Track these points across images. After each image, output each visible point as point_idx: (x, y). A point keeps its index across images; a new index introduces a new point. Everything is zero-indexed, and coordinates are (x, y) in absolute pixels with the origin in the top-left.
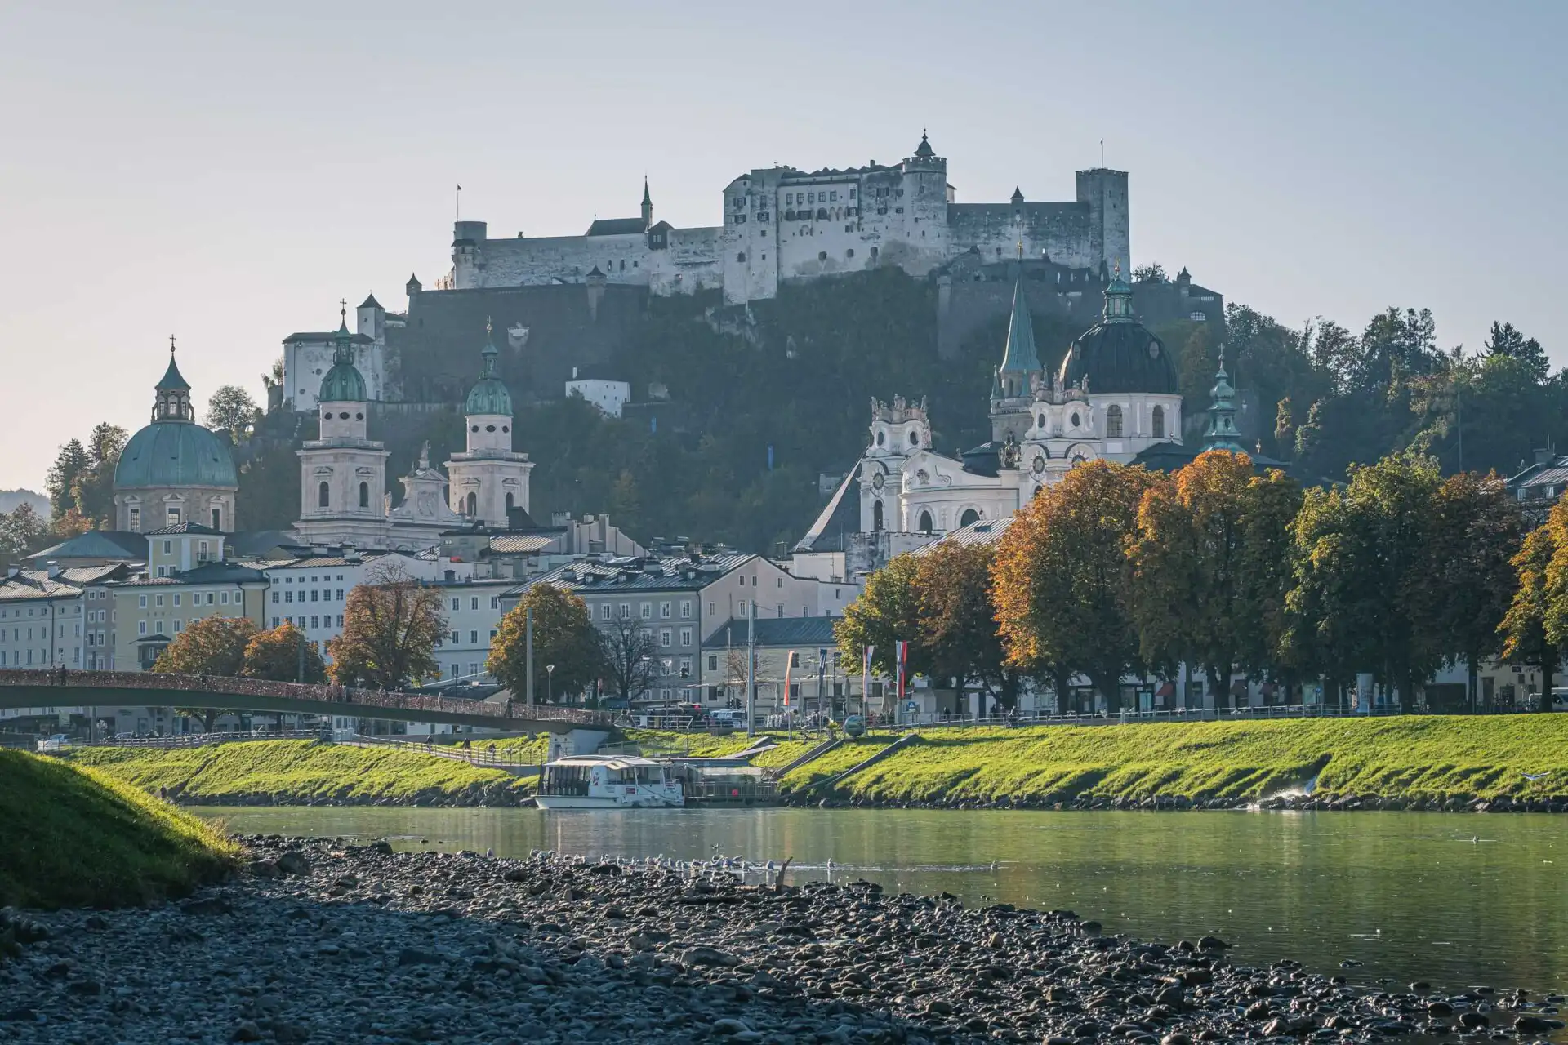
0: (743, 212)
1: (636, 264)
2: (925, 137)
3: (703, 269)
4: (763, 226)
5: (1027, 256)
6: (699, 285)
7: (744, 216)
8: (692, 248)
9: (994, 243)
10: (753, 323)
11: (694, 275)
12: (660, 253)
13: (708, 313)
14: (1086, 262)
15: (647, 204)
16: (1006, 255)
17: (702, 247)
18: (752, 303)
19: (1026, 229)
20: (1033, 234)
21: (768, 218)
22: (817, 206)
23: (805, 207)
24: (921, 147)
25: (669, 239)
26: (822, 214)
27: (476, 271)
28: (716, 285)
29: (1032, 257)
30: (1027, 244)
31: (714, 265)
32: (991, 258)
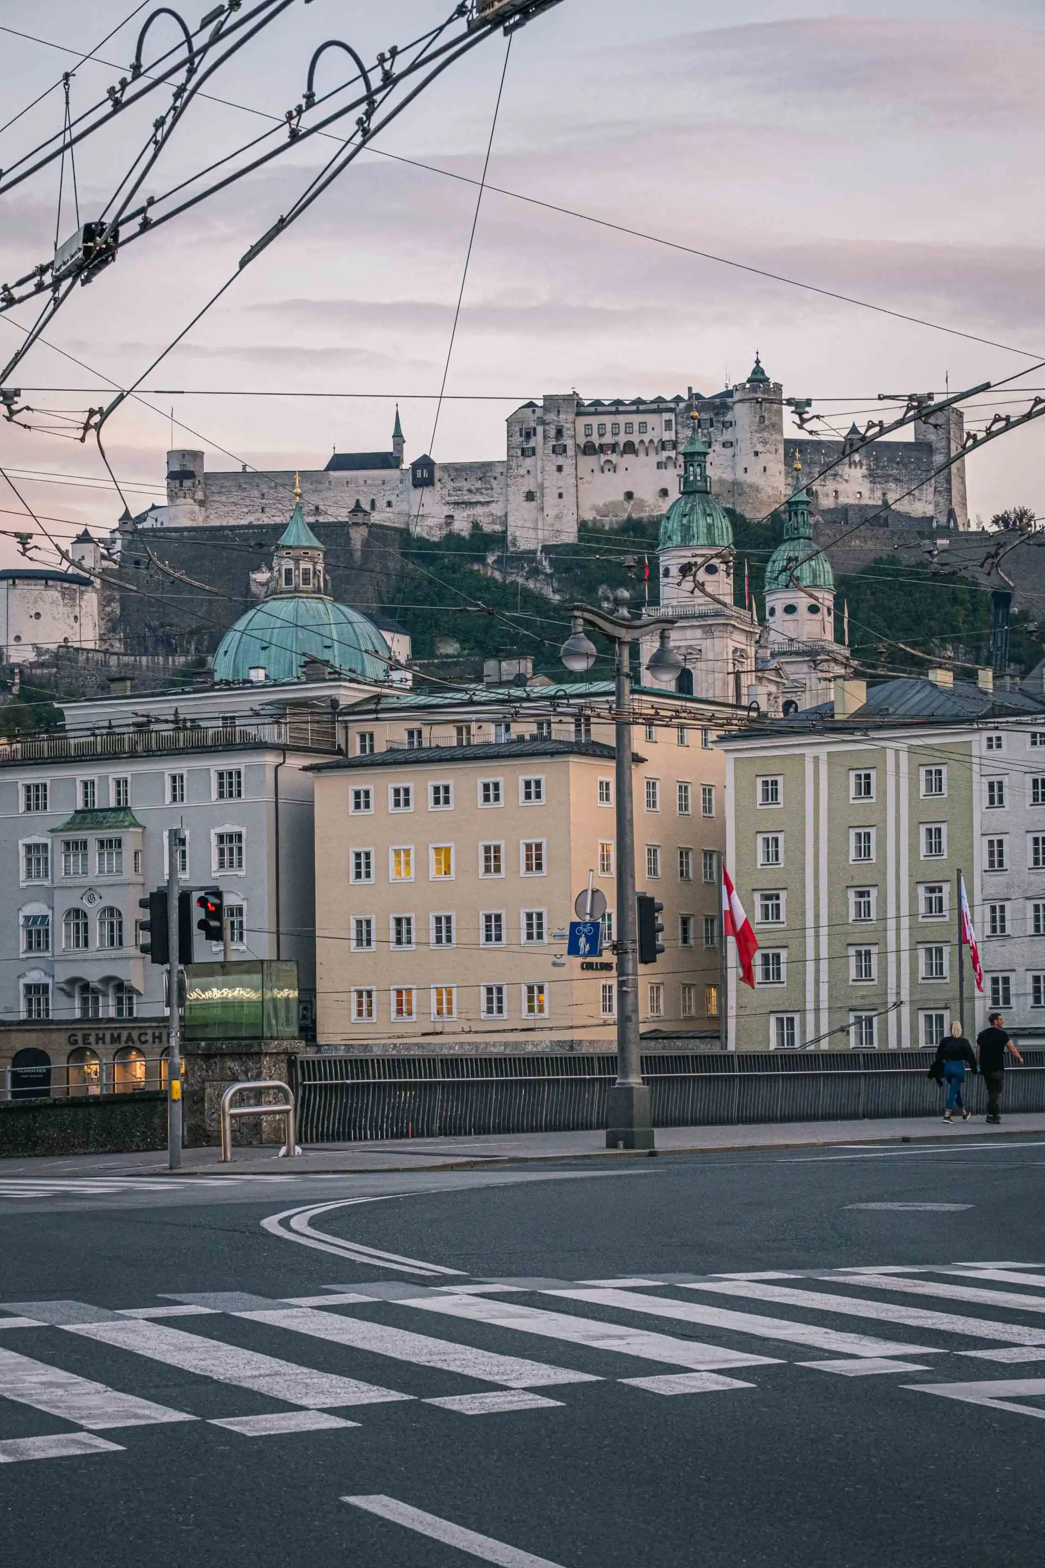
0: (532, 444)
1: (389, 504)
2: (758, 362)
3: (479, 510)
4: (560, 460)
5: (866, 501)
6: (476, 526)
7: (534, 449)
8: (466, 485)
9: (831, 486)
10: (549, 571)
11: (469, 516)
12: (427, 490)
13: (490, 559)
14: (930, 510)
15: (398, 436)
16: (843, 500)
17: (479, 484)
18: (547, 549)
19: (864, 470)
20: (872, 476)
21: (565, 451)
22: (622, 439)
23: (608, 439)
24: (754, 372)
25: (438, 474)
26: (630, 448)
27: (197, 508)
28: (498, 528)
29: (871, 502)
30: (865, 487)
31: (493, 504)
32: (827, 502)
